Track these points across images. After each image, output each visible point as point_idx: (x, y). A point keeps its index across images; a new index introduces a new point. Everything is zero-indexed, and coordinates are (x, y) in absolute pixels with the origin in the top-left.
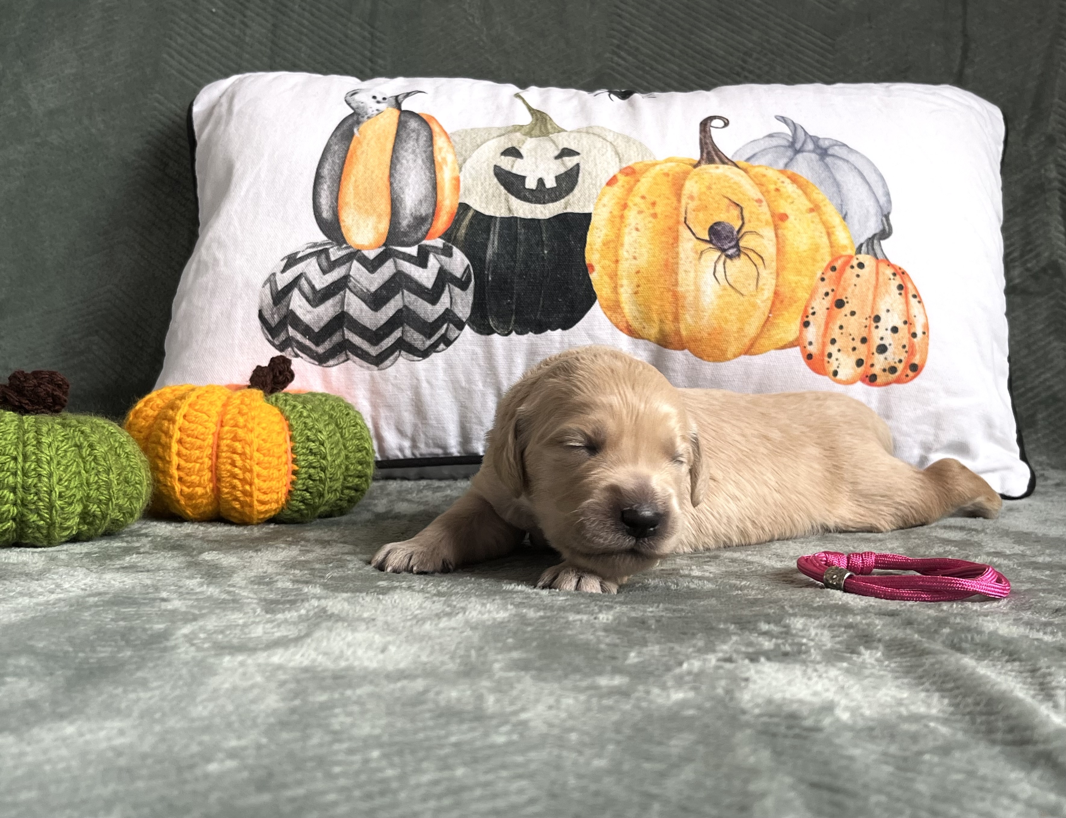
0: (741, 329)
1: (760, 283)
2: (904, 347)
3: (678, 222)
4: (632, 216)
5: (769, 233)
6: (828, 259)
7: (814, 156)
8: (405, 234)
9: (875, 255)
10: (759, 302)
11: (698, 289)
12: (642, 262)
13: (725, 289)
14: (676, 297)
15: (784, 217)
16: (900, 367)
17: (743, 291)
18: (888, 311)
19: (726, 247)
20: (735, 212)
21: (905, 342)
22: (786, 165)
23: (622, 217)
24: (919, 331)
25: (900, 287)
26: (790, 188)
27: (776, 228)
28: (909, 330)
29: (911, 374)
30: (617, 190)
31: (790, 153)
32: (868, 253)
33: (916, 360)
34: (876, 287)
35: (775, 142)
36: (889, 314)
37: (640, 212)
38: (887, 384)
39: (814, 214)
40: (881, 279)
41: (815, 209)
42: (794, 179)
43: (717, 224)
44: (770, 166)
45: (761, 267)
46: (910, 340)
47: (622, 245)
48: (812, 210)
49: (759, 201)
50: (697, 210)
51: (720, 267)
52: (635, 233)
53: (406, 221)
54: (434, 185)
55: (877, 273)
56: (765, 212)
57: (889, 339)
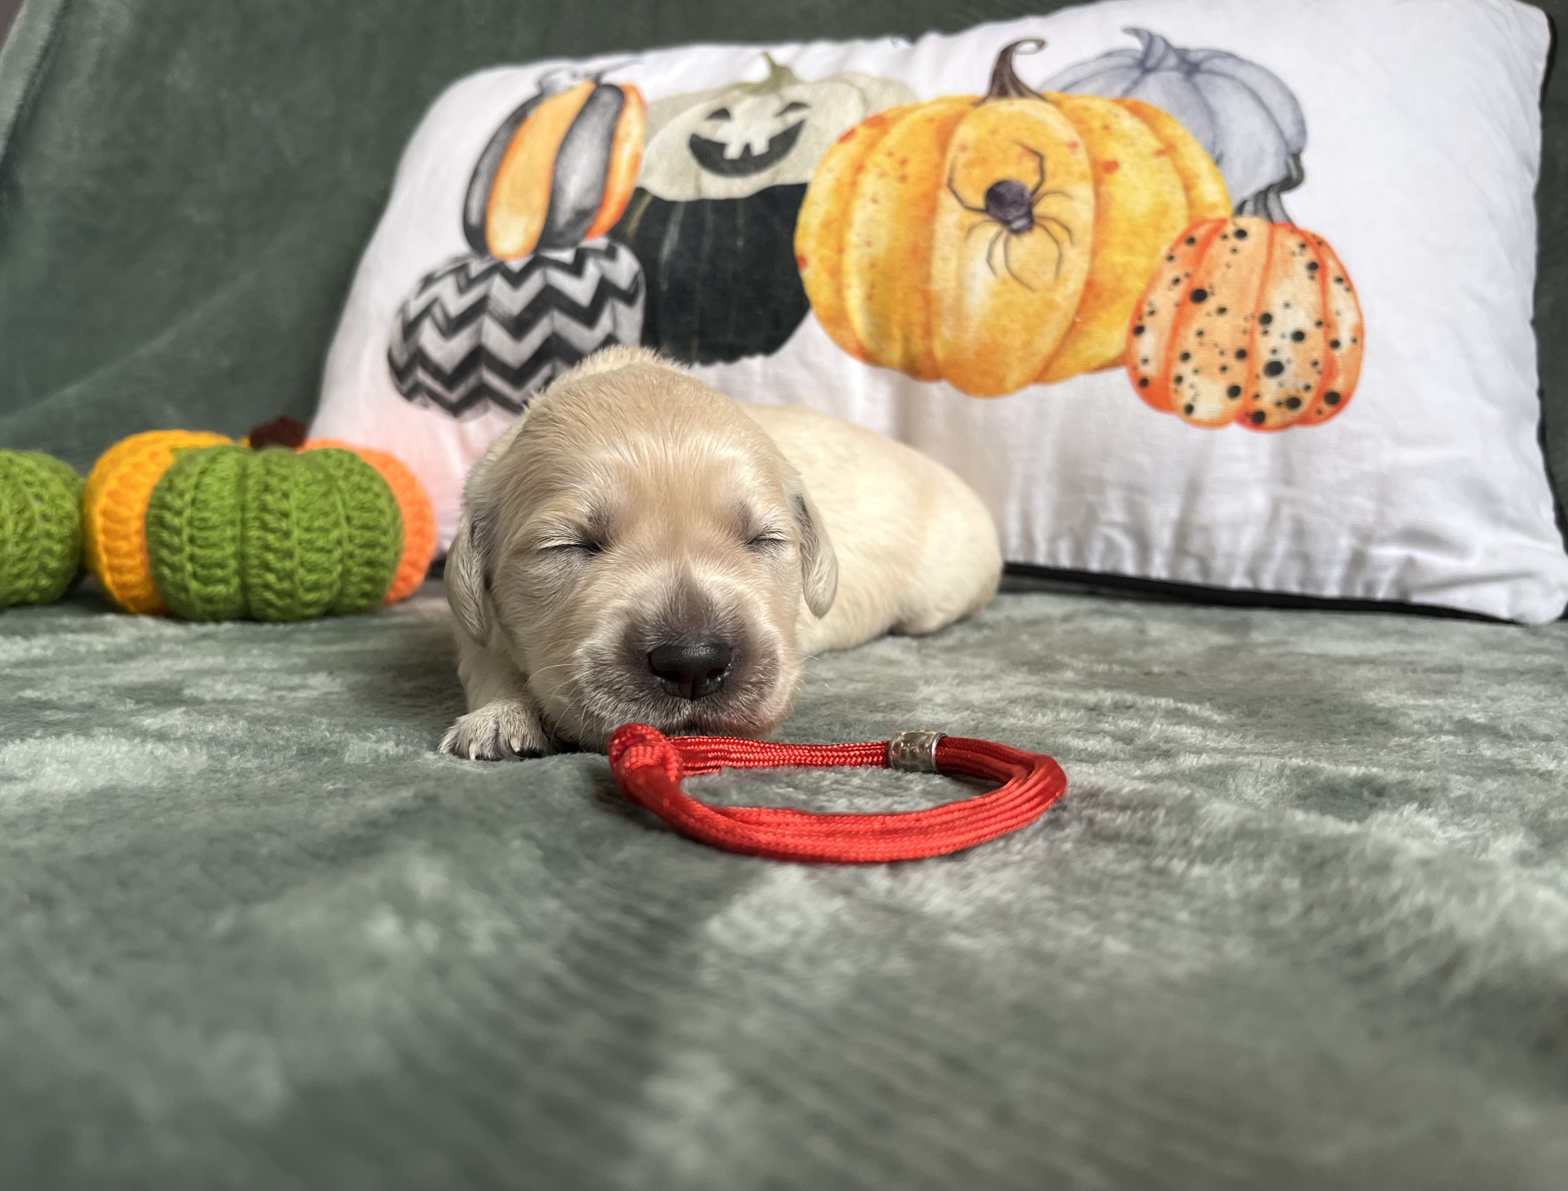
0: (1028, 344)
1: (1065, 268)
2: (1315, 364)
3: (938, 186)
4: (869, 183)
5: (1084, 192)
6: (1181, 226)
7: (1175, 76)
8: (561, 234)
9: (1269, 217)
10: (1058, 298)
11: (961, 285)
12: (879, 249)
13: (1004, 282)
14: (928, 300)
15: (1111, 166)
16: (1307, 398)
17: (1036, 283)
18: (1287, 305)
19: (1010, 217)
20: (1031, 164)
21: (1317, 355)
22: (1127, 92)
23: (854, 184)
24: (1345, 335)
25: (1313, 266)
26: (1127, 123)
27: (1098, 183)
28: (1326, 335)
29: (1326, 408)
30: (853, 148)
31: (1135, 74)
32: (1256, 213)
33: (1338, 385)
34: (1268, 266)
35: (1113, 62)
36: (1289, 311)
37: (883, 175)
38: (1285, 426)
39: (1165, 159)
40: (1277, 253)
41: (1168, 149)
42: (1136, 110)
43: (1000, 183)
44: (1099, 94)
45: (1066, 245)
46: (1326, 352)
47: (850, 225)
48: (1160, 153)
49: (1073, 146)
50: (970, 164)
51: (999, 251)
52: (870, 208)
53: (563, 217)
54: (607, 168)
55: (1271, 244)
56: (1081, 161)
57: (1287, 352)
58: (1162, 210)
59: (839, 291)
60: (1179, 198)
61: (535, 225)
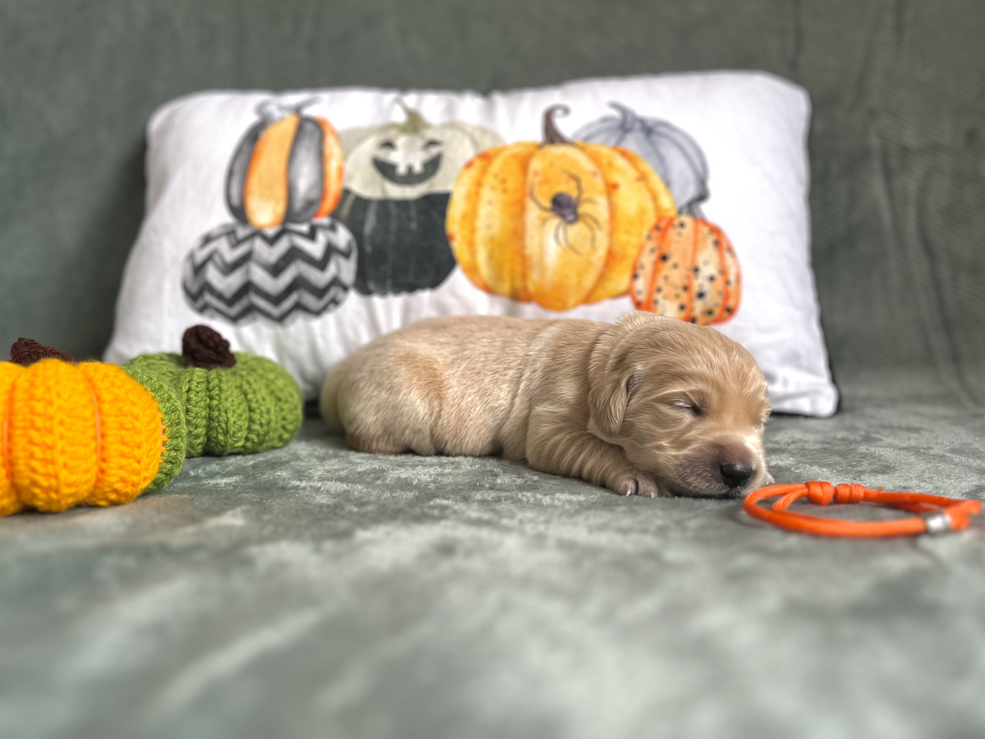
0: (579, 283)
2: (719, 293)
3: (524, 195)
4: (486, 193)
5: (602, 200)
6: (653, 220)
7: (640, 135)
8: (299, 215)
9: (694, 216)
10: (594, 259)
11: (542, 251)
12: (495, 230)
14: (524, 259)
15: (615, 186)
16: (717, 310)
18: (706, 263)
19: (565, 214)
21: (720, 288)
22: (618, 143)
23: (477, 194)
24: (732, 278)
25: (716, 243)
26: (620, 162)
27: (609, 195)
28: (724, 278)
29: (726, 315)
30: (474, 172)
31: (620, 133)
32: (688, 214)
33: (731, 303)
34: (695, 242)
35: (607, 124)
36: (707, 266)
37: (493, 189)
39: (641, 183)
40: (699, 236)
41: (642, 178)
42: (624, 154)
43: (559, 195)
44: (603, 144)
46: (724, 287)
47: (477, 217)
48: (639, 179)
49: (595, 174)
50: (541, 183)
52: (488, 207)
53: (298, 204)
54: (322, 174)
55: (696, 231)
56: (599, 183)
57: (707, 287)
58: (642, 212)
59: (473, 253)
60: (649, 205)
61: (280, 208)
